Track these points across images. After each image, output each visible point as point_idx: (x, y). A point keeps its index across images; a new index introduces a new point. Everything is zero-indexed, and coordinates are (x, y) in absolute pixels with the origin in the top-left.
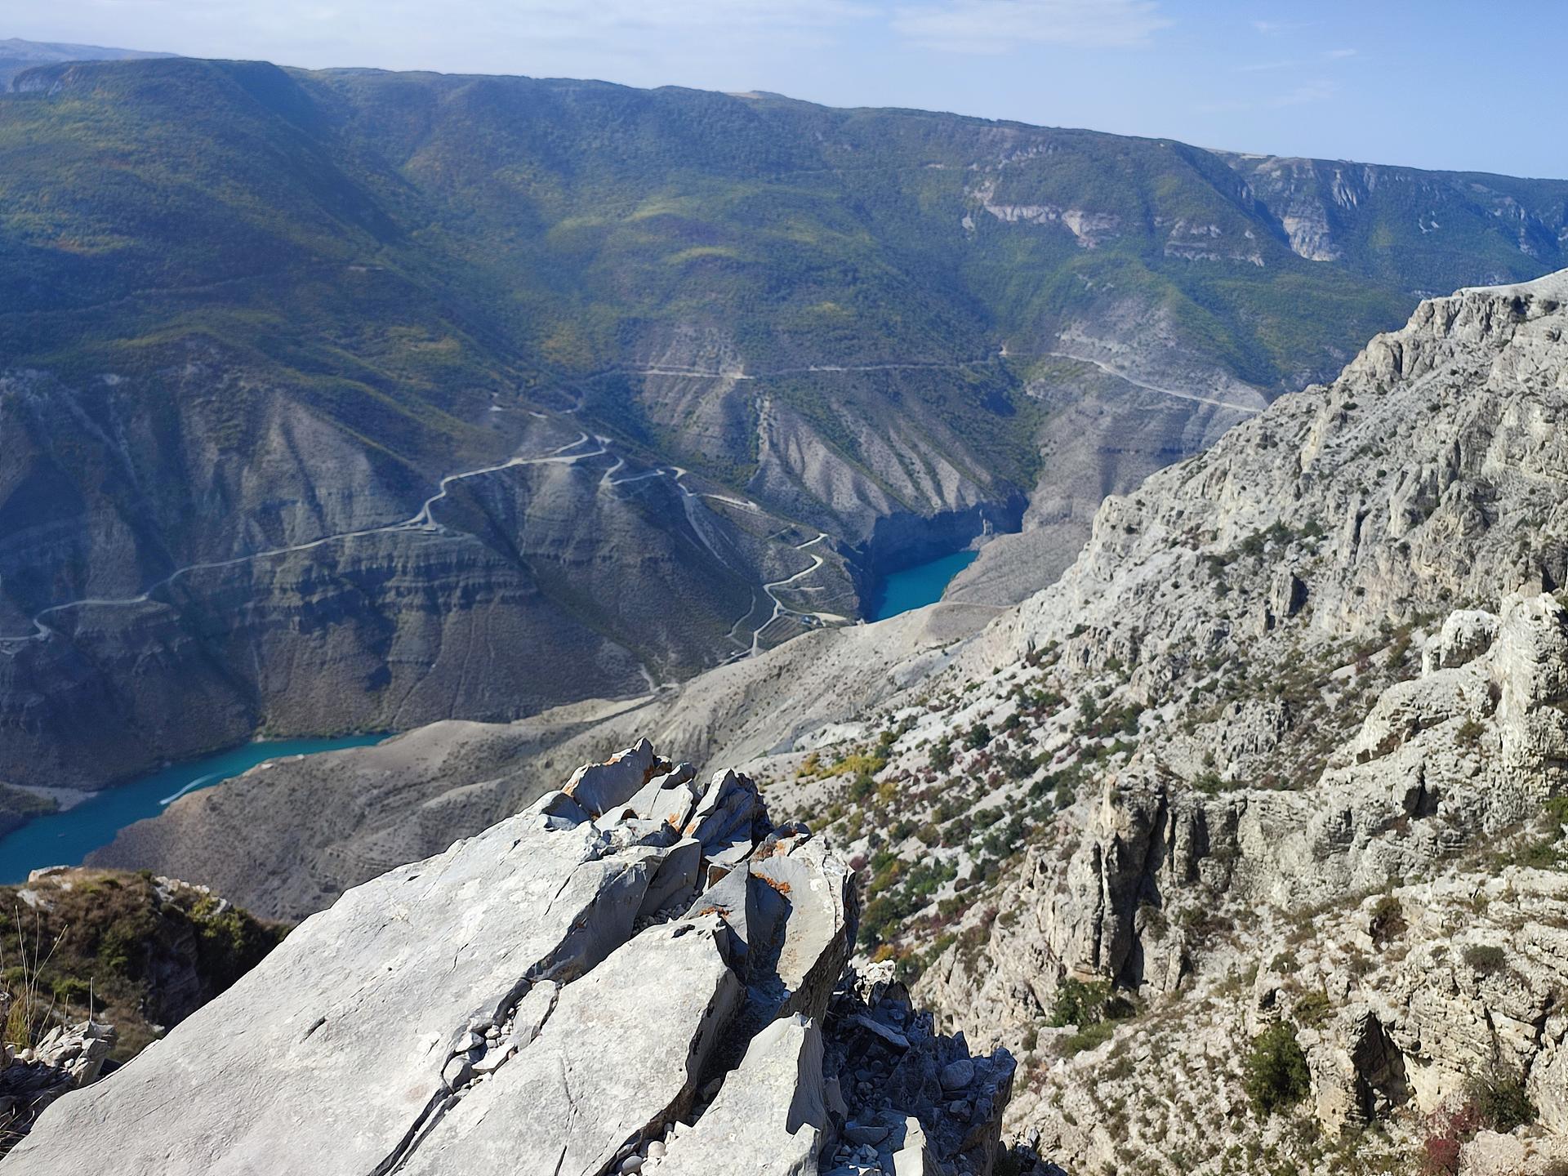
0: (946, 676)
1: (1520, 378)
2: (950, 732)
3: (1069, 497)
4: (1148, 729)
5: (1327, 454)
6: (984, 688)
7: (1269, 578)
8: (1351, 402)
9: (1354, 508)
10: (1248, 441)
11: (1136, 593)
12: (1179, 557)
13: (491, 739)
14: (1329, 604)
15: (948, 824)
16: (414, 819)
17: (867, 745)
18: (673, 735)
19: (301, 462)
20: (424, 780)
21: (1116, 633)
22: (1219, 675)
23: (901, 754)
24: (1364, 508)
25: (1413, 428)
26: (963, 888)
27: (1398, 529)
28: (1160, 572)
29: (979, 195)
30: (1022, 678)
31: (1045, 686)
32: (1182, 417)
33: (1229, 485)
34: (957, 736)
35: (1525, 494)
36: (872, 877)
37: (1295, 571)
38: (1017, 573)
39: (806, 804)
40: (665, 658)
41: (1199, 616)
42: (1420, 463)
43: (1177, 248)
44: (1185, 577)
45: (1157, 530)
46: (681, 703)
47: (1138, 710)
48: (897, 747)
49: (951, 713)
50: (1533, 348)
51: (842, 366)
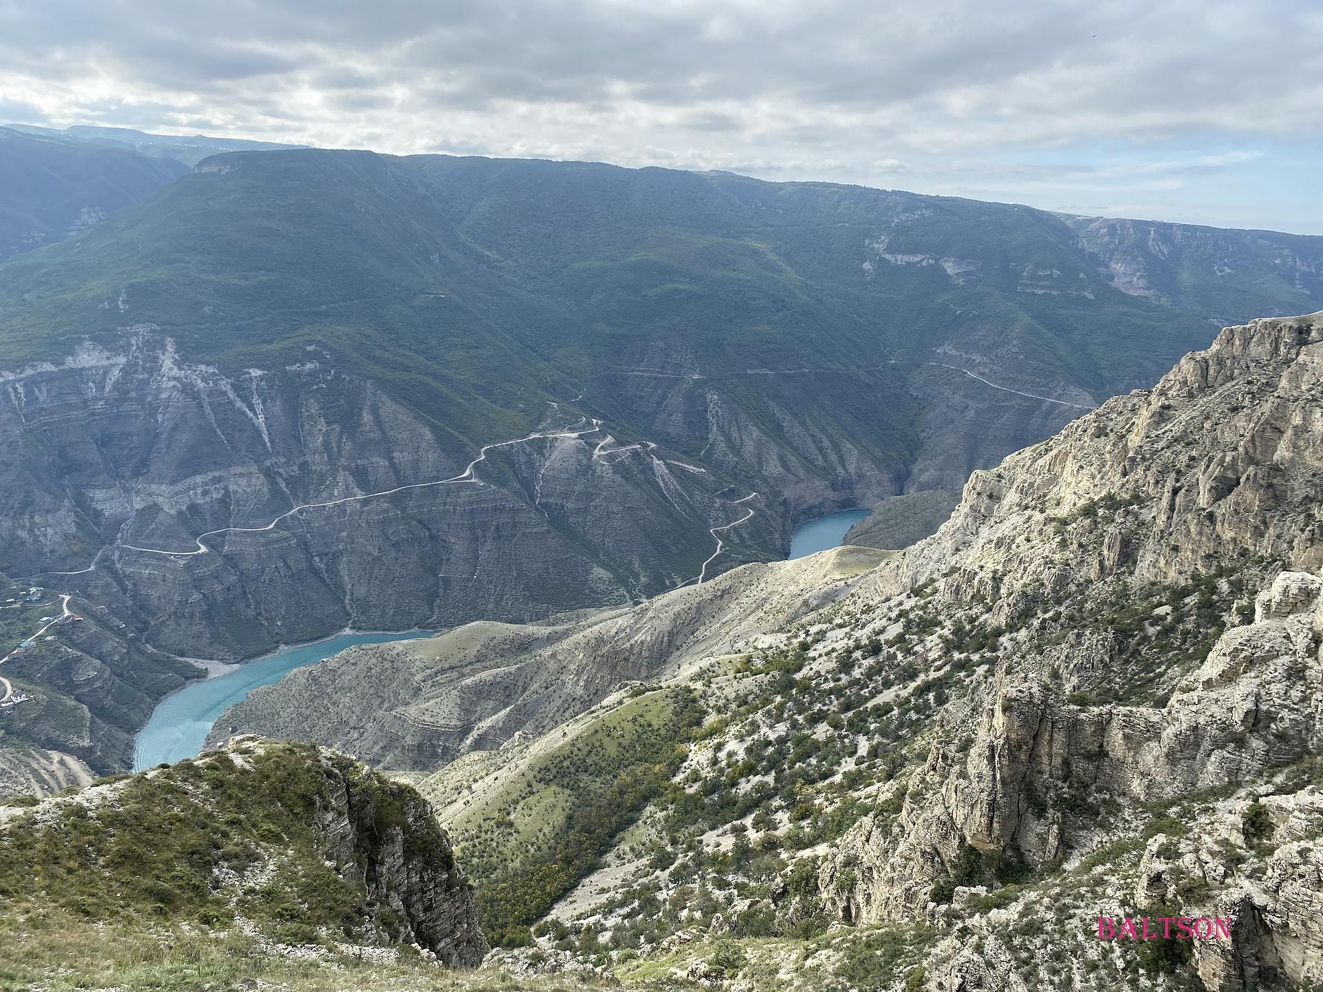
0: (847, 602)
1: (1304, 388)
2: (851, 643)
3: (941, 469)
4: (1005, 648)
5: (1148, 442)
6: (878, 611)
7: (1102, 535)
8: (1167, 403)
9: (1170, 484)
10: (1085, 431)
11: (997, 544)
12: (1029, 518)
13: (512, 635)
14: (1150, 557)
15: (850, 714)
16: (456, 692)
17: (788, 651)
18: (643, 638)
19: (383, 432)
20: (463, 663)
21: (981, 574)
22: (1062, 609)
23: (814, 659)
24: (1178, 485)
25: (1217, 424)
26: (862, 763)
27: (1206, 501)
28: (1015, 528)
29: (876, 246)
30: (908, 605)
31: (925, 613)
32: (1028, 412)
33: (1070, 466)
34: (857, 647)
35: (1308, 477)
36: (792, 751)
37: (1123, 531)
38: (901, 525)
39: (741, 693)
40: (638, 580)
41: (1046, 563)
42: (1223, 451)
43: (1026, 286)
44: (1035, 533)
45: (1012, 497)
46: (650, 614)
47: (998, 633)
48: (812, 654)
49: (852, 630)
50: (1315, 365)
51: (771, 370)
